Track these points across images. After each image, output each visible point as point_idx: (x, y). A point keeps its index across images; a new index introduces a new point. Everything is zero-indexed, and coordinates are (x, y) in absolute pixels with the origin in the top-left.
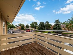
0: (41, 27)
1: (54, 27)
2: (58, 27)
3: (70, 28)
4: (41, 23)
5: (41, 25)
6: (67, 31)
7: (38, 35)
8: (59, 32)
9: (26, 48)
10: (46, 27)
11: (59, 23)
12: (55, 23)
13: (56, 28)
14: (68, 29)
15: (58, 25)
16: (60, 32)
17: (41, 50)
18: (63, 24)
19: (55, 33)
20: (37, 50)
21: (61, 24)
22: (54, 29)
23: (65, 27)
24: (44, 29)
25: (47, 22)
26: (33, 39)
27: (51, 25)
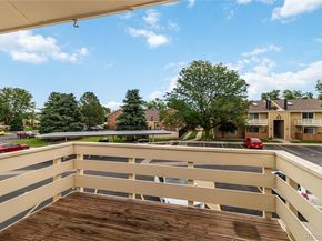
0: (58, 120)
1: (121, 117)
2: (136, 119)
3: (170, 121)
4: (55, 97)
5: (58, 106)
6: (162, 131)
7: (86, 157)
8: (139, 136)
9: (37, 232)
10: (83, 118)
11: (140, 102)
12: (124, 101)
13: (128, 121)
14: (165, 124)
15: (136, 109)
16: (144, 136)
17: (119, 214)
18: (150, 107)
19: (127, 141)
20: (105, 219)
21: (145, 108)
22: (121, 127)
23: (158, 117)
24: (77, 130)
25: (90, 95)
26: (60, 179)
27: (108, 110)
